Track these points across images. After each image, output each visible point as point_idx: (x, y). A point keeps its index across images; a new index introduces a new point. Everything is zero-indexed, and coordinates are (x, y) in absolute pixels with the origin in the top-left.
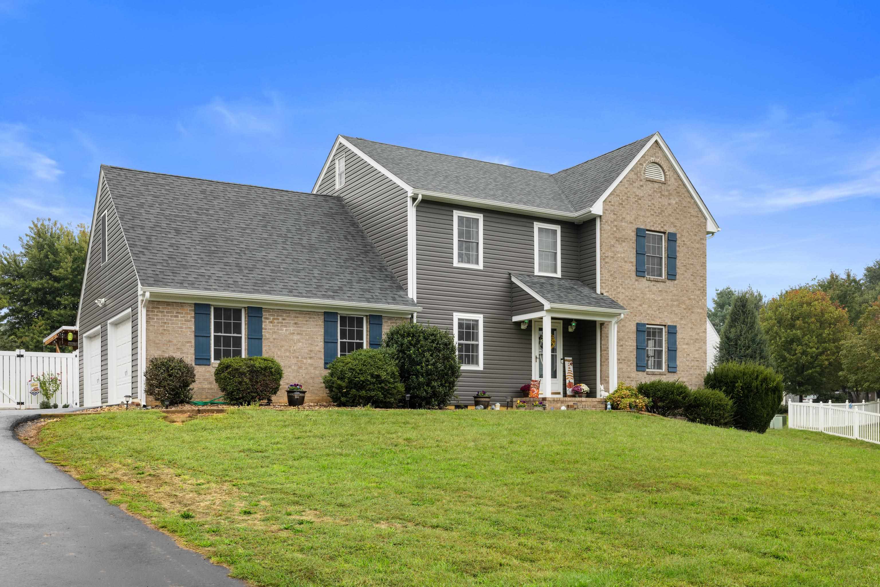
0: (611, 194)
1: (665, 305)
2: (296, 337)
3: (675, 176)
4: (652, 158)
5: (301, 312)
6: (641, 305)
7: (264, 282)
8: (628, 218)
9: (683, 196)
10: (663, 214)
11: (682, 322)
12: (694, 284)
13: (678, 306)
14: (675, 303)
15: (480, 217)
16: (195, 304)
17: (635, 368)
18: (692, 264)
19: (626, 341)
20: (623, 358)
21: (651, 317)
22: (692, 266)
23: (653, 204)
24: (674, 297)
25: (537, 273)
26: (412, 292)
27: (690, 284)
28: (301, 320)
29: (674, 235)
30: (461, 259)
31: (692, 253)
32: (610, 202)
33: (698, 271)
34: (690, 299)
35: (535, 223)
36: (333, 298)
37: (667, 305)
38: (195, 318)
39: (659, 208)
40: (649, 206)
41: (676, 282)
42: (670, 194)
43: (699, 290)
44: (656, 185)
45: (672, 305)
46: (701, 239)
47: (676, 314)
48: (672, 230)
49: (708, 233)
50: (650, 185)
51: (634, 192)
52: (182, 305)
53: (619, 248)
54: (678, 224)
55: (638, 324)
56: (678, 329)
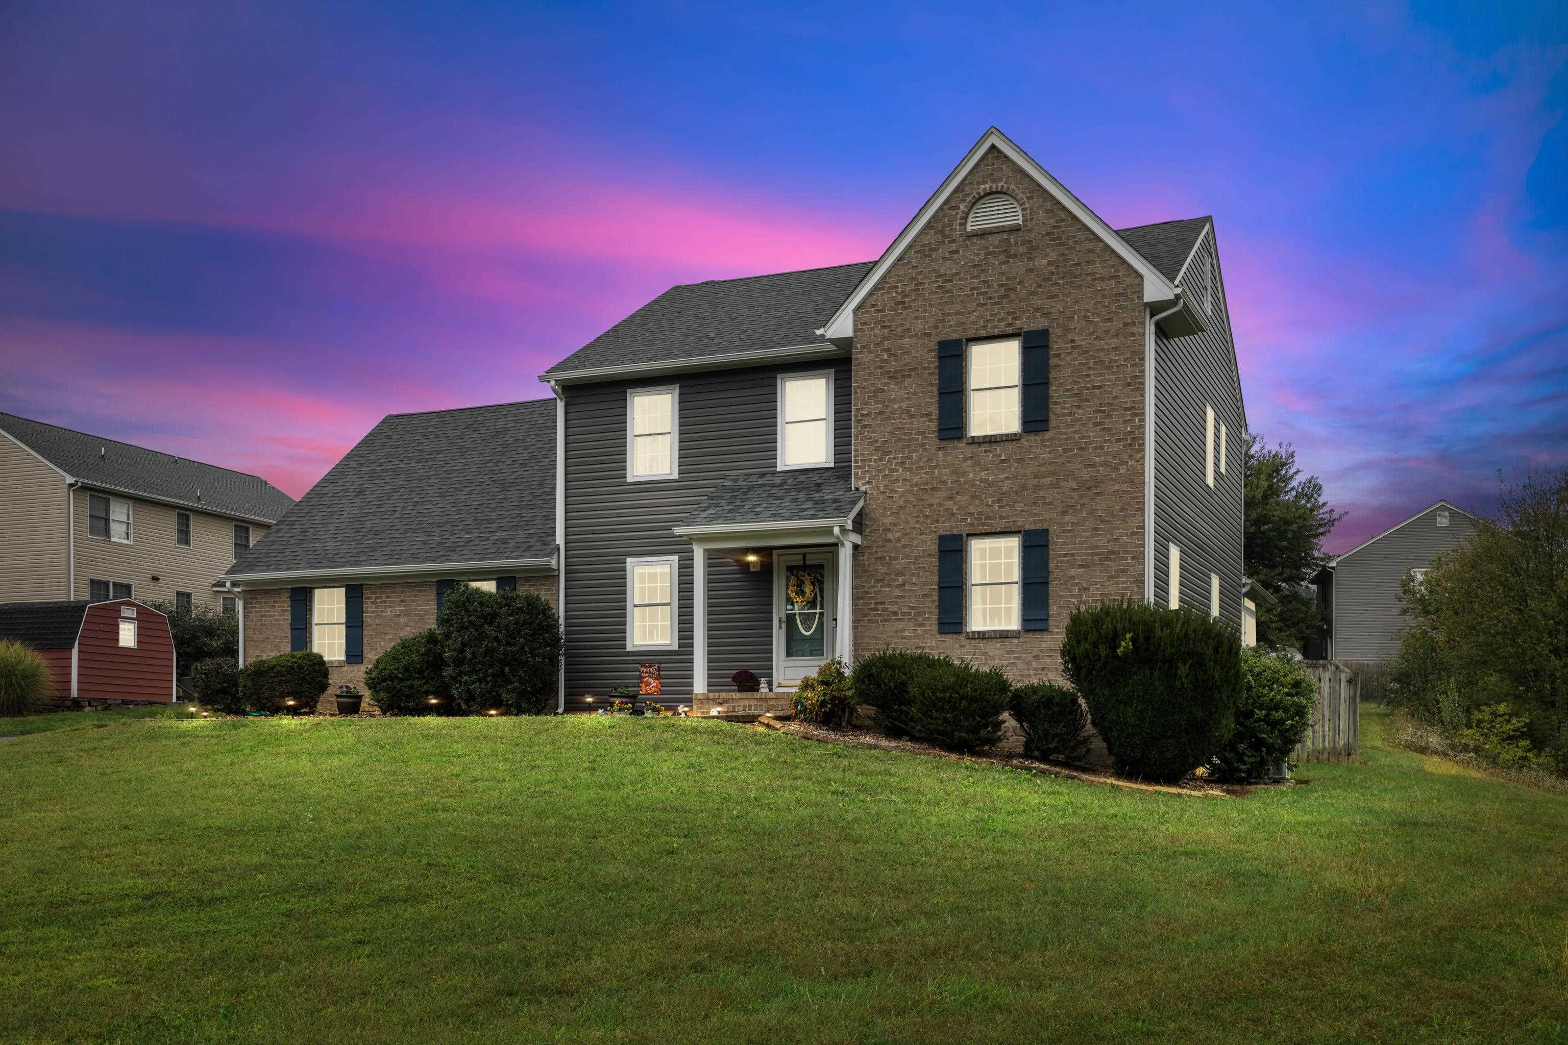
0: (876, 288)
1: (1015, 489)
3: (1048, 205)
4: (983, 186)
5: (408, 585)
6: (951, 498)
8: (919, 326)
9: (1071, 242)
10: (1012, 295)
11: (1067, 519)
12: (1103, 429)
13: (1056, 485)
14: (1047, 481)
15: (675, 390)
16: (292, 589)
17: (935, 628)
18: (1099, 387)
19: (913, 575)
20: (905, 610)
21: (979, 519)
22: (1097, 391)
23: (985, 282)
24: (1042, 469)
25: (781, 465)
26: (560, 535)
27: (1092, 432)
28: (409, 596)
29: (1045, 333)
30: (643, 466)
31: (1101, 362)
32: (873, 306)
33: (1116, 398)
34: (1090, 466)
35: (779, 377)
37: (1024, 487)
38: (291, 606)
39: (999, 286)
40: (972, 289)
41: (1048, 435)
42: (1033, 249)
43: (1118, 440)
44: (995, 240)
45: (1038, 487)
46: (1126, 325)
47: (1051, 503)
48: (1038, 323)
49: (1148, 306)
50: (980, 242)
51: (934, 271)
52: (278, 591)
53: (895, 392)
54: (1055, 307)
55: (942, 538)
56: (1053, 538)
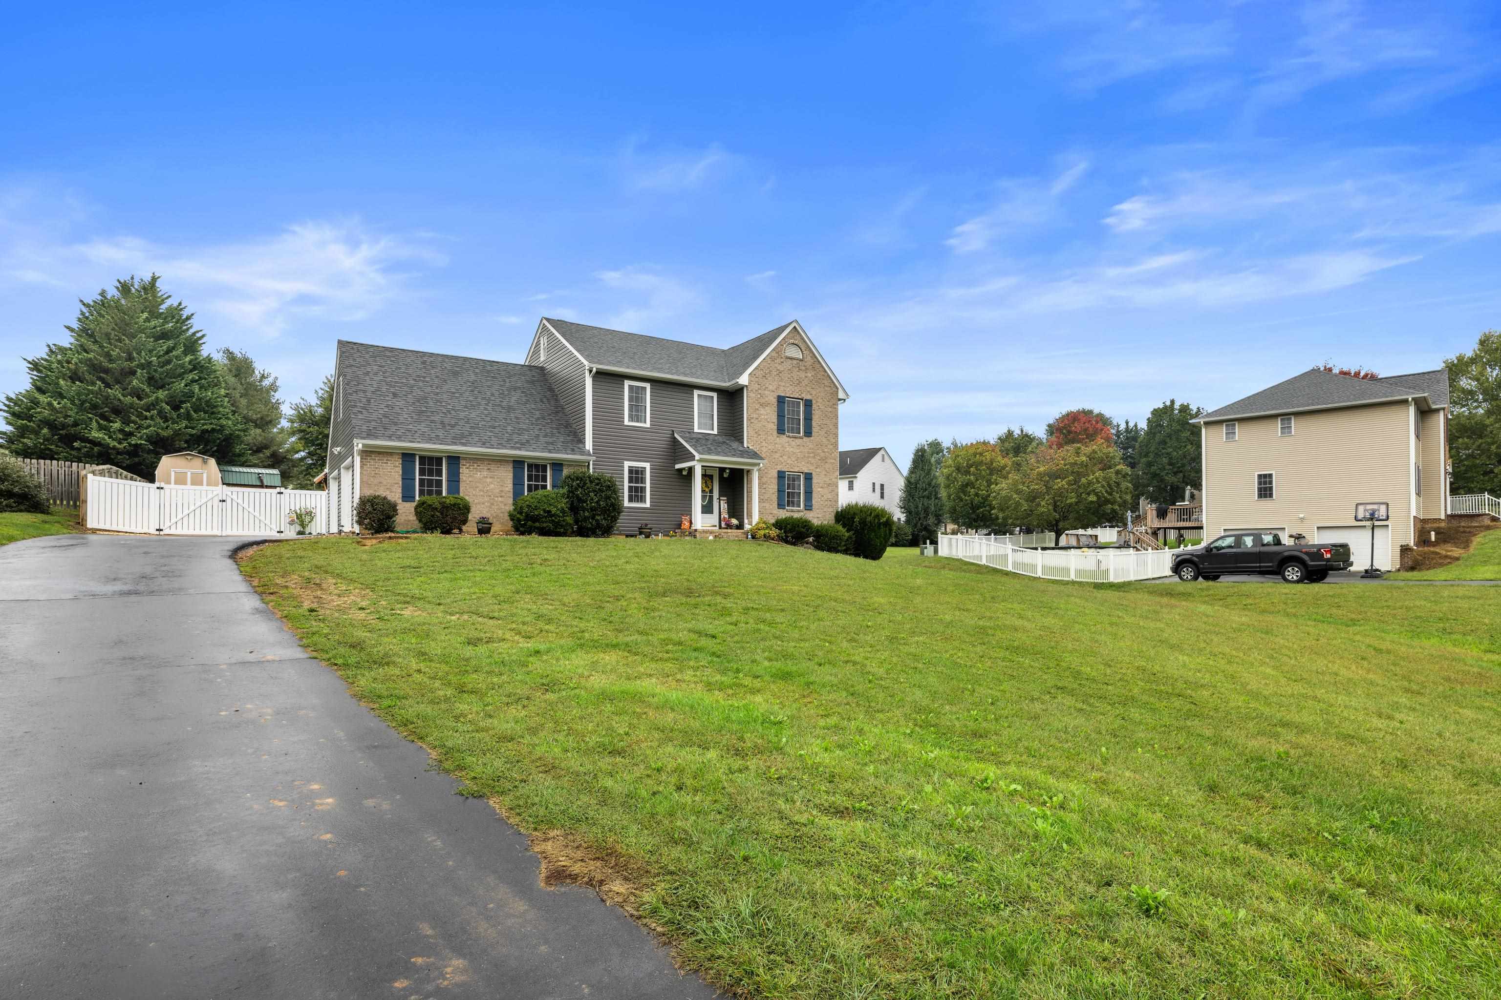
0: (756, 368)
1: (801, 457)
2: (488, 480)
3: (811, 355)
4: (791, 341)
5: (493, 460)
6: (781, 457)
7: (463, 436)
8: (771, 387)
9: (818, 370)
10: (801, 385)
11: (817, 470)
12: (827, 440)
13: (814, 457)
14: (811, 455)
15: (648, 386)
16: (403, 454)
17: (774, 506)
18: (826, 425)
19: (769, 484)
20: (765, 498)
21: (790, 466)
23: (792, 377)
24: (810, 450)
25: (696, 430)
26: (589, 445)
27: (824, 440)
28: (493, 467)
29: (811, 401)
30: (631, 418)
31: (826, 416)
32: (755, 374)
33: (831, 429)
34: (823, 452)
35: (695, 391)
36: (520, 449)
37: (804, 456)
38: (402, 464)
39: (797, 380)
40: (788, 378)
41: (812, 438)
42: (807, 369)
43: (831, 445)
44: (795, 362)
45: (808, 457)
46: (833, 404)
47: (812, 464)
48: (809, 397)
49: (840, 400)
50: (790, 361)
51: (776, 367)
52: (391, 454)
53: (762, 411)
54: (814, 393)
55: (779, 472)
56: (814, 476)
